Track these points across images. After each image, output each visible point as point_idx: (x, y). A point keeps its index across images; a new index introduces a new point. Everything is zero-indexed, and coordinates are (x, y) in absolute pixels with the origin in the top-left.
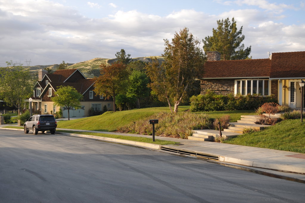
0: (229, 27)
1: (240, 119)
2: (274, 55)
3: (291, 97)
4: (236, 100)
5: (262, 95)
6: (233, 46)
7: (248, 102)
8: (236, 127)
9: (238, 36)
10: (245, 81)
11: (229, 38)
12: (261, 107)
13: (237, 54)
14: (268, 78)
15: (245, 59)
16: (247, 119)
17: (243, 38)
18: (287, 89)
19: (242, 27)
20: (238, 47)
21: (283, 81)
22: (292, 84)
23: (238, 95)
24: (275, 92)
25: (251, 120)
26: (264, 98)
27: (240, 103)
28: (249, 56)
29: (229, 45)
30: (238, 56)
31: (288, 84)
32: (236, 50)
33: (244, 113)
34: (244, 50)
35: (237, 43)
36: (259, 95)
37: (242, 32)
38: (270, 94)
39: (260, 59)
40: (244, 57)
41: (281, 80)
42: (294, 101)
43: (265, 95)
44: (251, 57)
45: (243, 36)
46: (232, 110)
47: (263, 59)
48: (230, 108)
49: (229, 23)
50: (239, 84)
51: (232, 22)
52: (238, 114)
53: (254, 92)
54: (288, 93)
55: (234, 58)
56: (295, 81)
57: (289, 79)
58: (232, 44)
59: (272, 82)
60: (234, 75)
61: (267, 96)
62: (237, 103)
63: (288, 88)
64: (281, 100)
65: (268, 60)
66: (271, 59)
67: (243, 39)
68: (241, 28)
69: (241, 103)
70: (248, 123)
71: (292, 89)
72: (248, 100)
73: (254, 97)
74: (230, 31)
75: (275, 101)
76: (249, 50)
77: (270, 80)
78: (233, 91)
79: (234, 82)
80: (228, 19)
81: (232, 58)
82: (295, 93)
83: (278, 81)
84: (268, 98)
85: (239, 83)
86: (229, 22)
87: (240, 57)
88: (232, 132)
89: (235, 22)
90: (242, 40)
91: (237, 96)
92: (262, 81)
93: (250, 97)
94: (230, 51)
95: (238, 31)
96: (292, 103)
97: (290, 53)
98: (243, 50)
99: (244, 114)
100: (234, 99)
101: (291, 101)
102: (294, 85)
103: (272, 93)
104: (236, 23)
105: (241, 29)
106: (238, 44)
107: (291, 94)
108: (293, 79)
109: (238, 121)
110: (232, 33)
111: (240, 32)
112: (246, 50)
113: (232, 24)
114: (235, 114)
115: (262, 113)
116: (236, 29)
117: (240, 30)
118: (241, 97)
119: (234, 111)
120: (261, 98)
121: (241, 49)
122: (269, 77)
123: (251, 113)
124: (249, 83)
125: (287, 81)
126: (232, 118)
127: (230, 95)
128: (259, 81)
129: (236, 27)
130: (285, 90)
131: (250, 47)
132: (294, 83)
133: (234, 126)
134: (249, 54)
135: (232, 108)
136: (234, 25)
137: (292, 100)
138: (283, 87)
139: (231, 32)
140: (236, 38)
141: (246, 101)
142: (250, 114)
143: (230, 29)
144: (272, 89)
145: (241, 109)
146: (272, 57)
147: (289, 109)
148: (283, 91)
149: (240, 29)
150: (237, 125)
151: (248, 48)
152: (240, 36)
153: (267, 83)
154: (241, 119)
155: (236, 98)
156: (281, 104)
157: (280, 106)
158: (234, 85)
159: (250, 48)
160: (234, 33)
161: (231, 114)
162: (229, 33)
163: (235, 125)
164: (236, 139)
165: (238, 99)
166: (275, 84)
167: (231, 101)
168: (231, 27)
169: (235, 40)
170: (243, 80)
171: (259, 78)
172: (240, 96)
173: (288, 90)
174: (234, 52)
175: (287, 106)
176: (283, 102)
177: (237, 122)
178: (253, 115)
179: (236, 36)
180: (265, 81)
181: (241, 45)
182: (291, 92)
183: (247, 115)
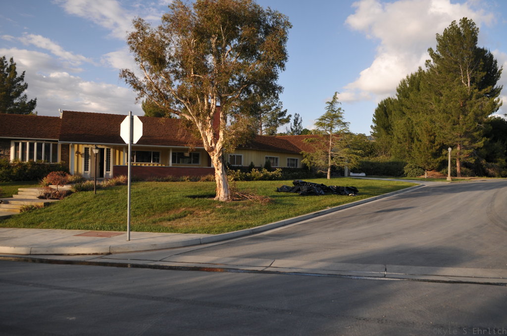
0: (6, 69)
1: (17, 193)
2: (65, 113)
3: (85, 166)
4: (13, 167)
5: (48, 161)
6: (11, 95)
7: (30, 170)
8: (11, 204)
9: (18, 83)
10: (26, 143)
11: (5, 84)
12: (46, 176)
13: (17, 107)
14: (57, 141)
15: (27, 114)
16: (27, 193)
17: (26, 86)
18: (80, 156)
19: (24, 72)
20: (18, 98)
21: (76, 146)
22: (87, 149)
23: (15, 161)
24: (66, 158)
25: (33, 193)
26: (52, 166)
27: (18, 171)
28: (34, 111)
29: (5, 93)
30: (18, 109)
31: (82, 150)
32: (15, 101)
33: (24, 184)
34: (27, 102)
35: (16, 91)
36: (45, 162)
37: (24, 78)
38: (59, 161)
39: (47, 117)
40: (26, 111)
41: (73, 145)
42: (88, 170)
43: (53, 162)
44: (37, 113)
45: (25, 84)
46: (7, 181)
47: (51, 117)
48: (4, 179)
49: (5, 64)
50: (17, 147)
51: (9, 64)
52: (14, 186)
53: (39, 157)
54: (82, 160)
55: (11, 111)
56: (90, 146)
57: (83, 144)
58: (10, 92)
59: (63, 146)
60: (10, 134)
61: (56, 163)
62: (15, 172)
63: (81, 155)
64: (73, 168)
65: (58, 118)
66: (61, 118)
67: (26, 88)
68: (22, 73)
69: (20, 171)
70: (28, 197)
71: (86, 156)
72: (29, 168)
73: (37, 164)
74: (7, 75)
75: (65, 170)
76: (33, 104)
77: (60, 143)
78: (9, 156)
79: (10, 144)
80: (4, 57)
81: (9, 110)
82: (89, 160)
83: (69, 145)
84: (57, 165)
85: (17, 145)
86: (6, 62)
87: (20, 111)
88: (5, 211)
89: (15, 64)
90: (24, 90)
91: (14, 162)
92: (49, 144)
93: (33, 164)
94: (7, 101)
95: (18, 75)
96: (86, 172)
97: (84, 113)
98: (25, 102)
99: (24, 186)
100: (9, 166)
101: (85, 170)
102: (88, 151)
103: (62, 159)
104: (16, 66)
105: (24, 74)
106: (18, 94)
107: (85, 161)
108: (88, 144)
109: (14, 196)
110: (10, 77)
111: (22, 79)
112: (29, 102)
113: (10, 66)
114: (10, 187)
115: (47, 185)
116: (16, 73)
117: (22, 76)
118: (20, 164)
119: (8, 182)
120: (48, 165)
121: (22, 101)
122: (58, 140)
123: (33, 184)
124: (32, 146)
125: (81, 146)
126: (6, 192)
127: (4, 161)
128: (45, 144)
129: (16, 70)
130: (78, 156)
131: (36, 99)
132: (88, 148)
133: (7, 203)
134: (33, 108)
135: (6, 179)
136: (13, 68)
137: (86, 169)
138: (75, 152)
139: (8, 76)
140: (16, 85)
141: (27, 169)
142: (32, 186)
143: (8, 72)
144: (62, 156)
145: (20, 180)
146: (63, 115)
147: (83, 179)
148: (76, 157)
149: (21, 75)
150: (12, 201)
151: (32, 100)
152: (22, 84)
153: (55, 147)
154: (19, 193)
155: (12, 165)
156: (73, 174)
157: (72, 175)
158: (10, 147)
159: (35, 102)
160: (13, 78)
161: (4, 187)
162: (6, 77)
163: (9, 201)
164: (11, 220)
165: (16, 166)
166: (66, 148)
167: (5, 169)
168: (8, 69)
169: (15, 88)
170: (23, 141)
171: (46, 141)
172: (18, 162)
173: (82, 157)
174: (13, 103)
175: (80, 175)
176: (76, 170)
177: (12, 197)
178: (35, 187)
179: (16, 82)
180: (53, 144)
181: (22, 95)
182: (85, 159)
183: (27, 187)
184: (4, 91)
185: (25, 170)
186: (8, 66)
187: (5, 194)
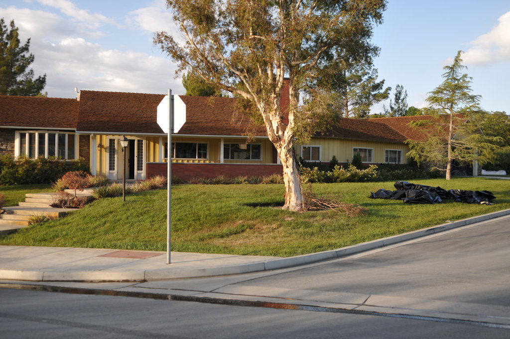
0: (5, 35)
1: (24, 201)
2: (83, 93)
3: (110, 163)
4: (18, 166)
5: (63, 158)
6: (13, 70)
7: (40, 169)
8: (16, 214)
9: (22, 54)
10: (35, 134)
11: (5, 56)
12: (61, 178)
13: (21, 86)
14: (74, 131)
15: (35, 95)
16: (37, 200)
17: (32, 59)
18: (103, 150)
19: (29, 40)
20: (22, 75)
21: (98, 137)
22: (112, 142)
23: (21, 158)
24: (85, 154)
25: (44, 200)
26: (67, 164)
27: (25, 171)
28: (43, 92)
29: (5, 68)
30: (23, 89)
31: (106, 143)
32: (19, 78)
33: (33, 189)
34: (34, 80)
35: (19, 65)
36: (59, 158)
37: (30, 48)
38: (77, 157)
39: (61, 99)
40: (33, 92)
41: (95, 135)
42: (114, 169)
43: (68, 159)
44: (47, 93)
45: (31, 55)
46: (10, 185)
47: (65, 99)
48: (7, 181)
49: (4, 29)
50: (23, 139)
51: (10, 29)
52: (20, 191)
53: (51, 153)
54: (106, 156)
55: (14, 92)
56: (116, 138)
57: (107, 135)
58: (12, 67)
59: (81, 137)
60: (13, 123)
61: (73, 160)
62: (20, 172)
63: (105, 149)
64: (94, 167)
65: (74, 101)
66: (78, 100)
67: (32, 61)
68: (27, 40)
69: (27, 171)
70: (39, 206)
71: (112, 150)
72: (39, 167)
73: (49, 162)
74: (7, 43)
75: (85, 169)
76: (42, 82)
77: (77, 134)
78: (13, 151)
79: (14, 135)
80: (2, 20)
81: (11, 91)
82: (116, 156)
83: (89, 136)
84: (74, 163)
85: (23, 137)
86: (5, 27)
87: (26, 92)
88: (9, 223)
89: (17, 29)
90: (29, 63)
91: (19, 159)
92: (64, 136)
93: (44, 161)
94: (8, 79)
95: (22, 44)
96: (111, 171)
97: (108, 93)
98: (31, 80)
99: (32, 191)
100: (13, 165)
101: (110, 169)
102: (114, 143)
103: (80, 155)
104: (18, 32)
105: (28, 42)
106: (22, 69)
107: (110, 158)
108: (113, 135)
109: (21, 204)
110: (11, 47)
111: (26, 48)
112: (37, 80)
113: (11, 31)
114: (15, 192)
115: (63, 189)
116: (18, 41)
117: (26, 45)
118: (27, 162)
119: (13, 186)
120: (62, 164)
121: (27, 78)
122: (75, 129)
123: (44, 188)
124: (42, 137)
125: (104, 137)
126: (10, 199)
127: (7, 158)
128: (59, 134)
129: (19, 38)
130: (101, 151)
131: (45, 76)
132: (114, 140)
133: (11, 213)
134: (42, 88)
135: (9, 182)
136: (14, 34)
137: (112, 167)
138: (97, 146)
139: (8, 45)
140: (19, 57)
141: (36, 168)
142: (43, 190)
143: (8, 40)
144: (80, 150)
145: (27, 183)
146: (81, 97)
147: (108, 182)
148: (98, 152)
149: (25, 43)
150: (17, 211)
151: (40, 77)
152: (27, 55)
153: (71, 138)
154: (26, 199)
155: (17, 164)
156: (95, 174)
157: (93, 176)
158: (14, 140)
159: (44, 79)
160: (15, 48)
161: (7, 192)
162: (6, 47)
163: (15, 211)
164: (16, 236)
165: (22, 164)
166: (85, 140)
167: (8, 168)
168: (8, 36)
169: (17, 61)
170: (31, 132)
171: (60, 130)
172: (24, 160)
173: (106, 151)
174: (16, 81)
175: (104, 176)
176: (98, 170)
177: (18, 205)
178: (47, 192)
179: (18, 53)
180: (69, 135)
181: (27, 70)
182: (110, 155)
183: (37, 193)
184: (4, 65)
185: (33, 169)
186: (9, 32)
187: (9, 201)
